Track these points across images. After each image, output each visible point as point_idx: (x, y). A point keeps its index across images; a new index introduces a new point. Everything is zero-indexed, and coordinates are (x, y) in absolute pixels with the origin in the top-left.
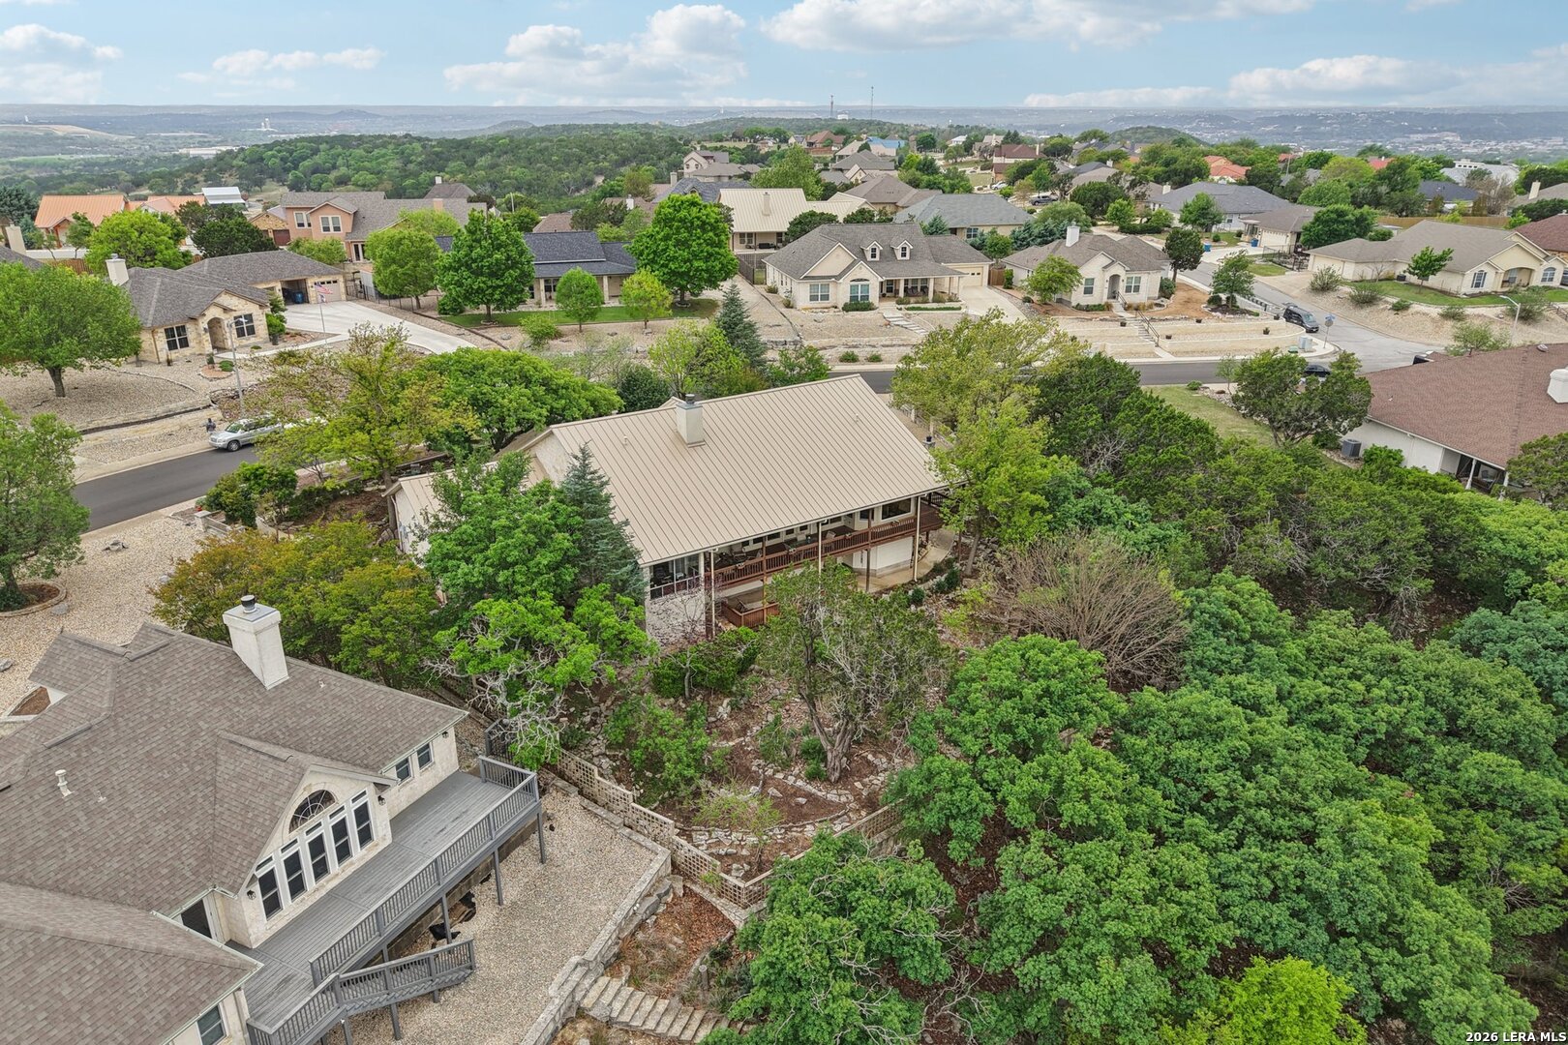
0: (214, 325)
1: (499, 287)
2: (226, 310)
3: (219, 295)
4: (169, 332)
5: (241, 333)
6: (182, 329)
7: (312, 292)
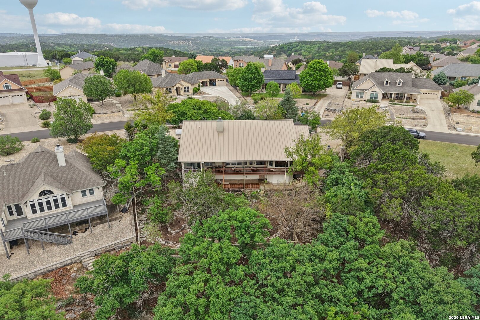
0: (178, 89)
1: (250, 85)
2: (181, 85)
3: (180, 81)
4: (167, 89)
5: (185, 91)
6: (170, 89)
7: (217, 83)
